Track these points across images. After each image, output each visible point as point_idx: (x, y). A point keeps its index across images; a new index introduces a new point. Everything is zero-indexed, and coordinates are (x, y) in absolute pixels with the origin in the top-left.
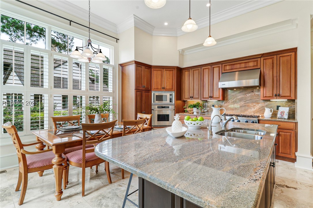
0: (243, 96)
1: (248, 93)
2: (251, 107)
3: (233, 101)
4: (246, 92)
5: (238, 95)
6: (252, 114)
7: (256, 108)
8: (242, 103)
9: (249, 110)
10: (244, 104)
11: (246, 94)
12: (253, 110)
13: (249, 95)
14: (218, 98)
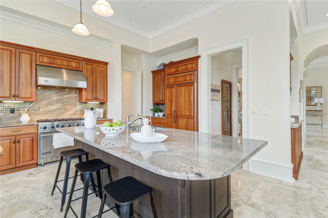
0: (60, 97)
1: (65, 95)
2: (68, 109)
3: (47, 103)
4: (63, 93)
5: (52, 96)
6: (69, 117)
7: (73, 110)
8: (59, 105)
9: (67, 113)
10: (61, 106)
11: (63, 95)
12: (70, 112)
13: (66, 96)
14: (29, 98)
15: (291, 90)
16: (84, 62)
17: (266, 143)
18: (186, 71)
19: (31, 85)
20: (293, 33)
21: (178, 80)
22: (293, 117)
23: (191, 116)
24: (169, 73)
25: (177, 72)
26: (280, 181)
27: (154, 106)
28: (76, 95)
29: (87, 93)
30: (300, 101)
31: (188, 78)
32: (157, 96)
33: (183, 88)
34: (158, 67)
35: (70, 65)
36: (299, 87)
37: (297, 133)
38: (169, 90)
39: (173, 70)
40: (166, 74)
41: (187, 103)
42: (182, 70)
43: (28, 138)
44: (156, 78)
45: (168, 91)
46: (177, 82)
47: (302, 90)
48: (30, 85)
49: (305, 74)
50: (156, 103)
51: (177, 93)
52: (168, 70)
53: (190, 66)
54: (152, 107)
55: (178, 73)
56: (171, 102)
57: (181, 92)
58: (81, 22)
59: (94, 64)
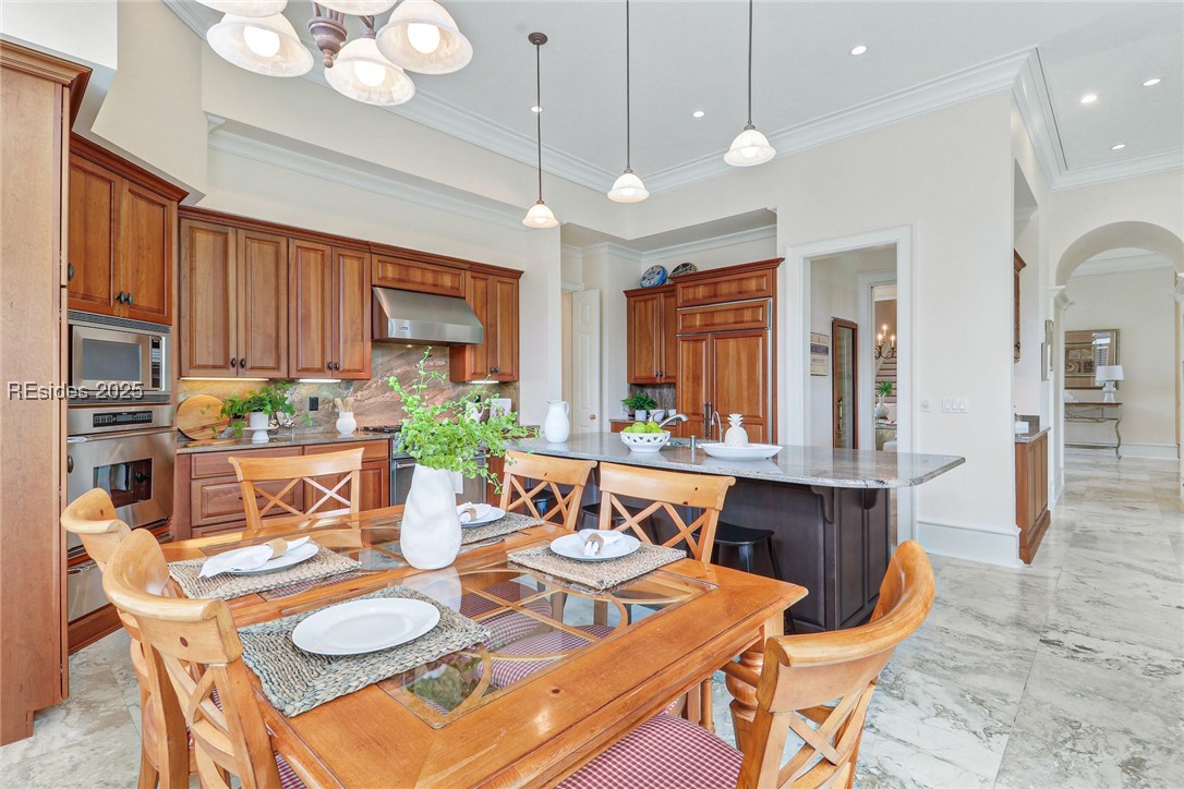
0: (408, 369)
4: (414, 358)
5: (395, 364)
11: (415, 362)
14: (360, 371)
15: (1017, 346)
16: (469, 274)
17: (963, 460)
18: (742, 295)
19: (362, 340)
20: (1023, 199)
21: (718, 319)
22: (1024, 418)
23: (758, 417)
24: (688, 300)
25: (714, 297)
26: (988, 565)
27: (631, 390)
28: (443, 363)
29: (475, 357)
30: (1044, 378)
31: (747, 315)
32: (643, 361)
33: (732, 343)
34: (644, 278)
35: (439, 283)
36: (1042, 337)
37: (1030, 455)
38: (689, 347)
39: (701, 292)
40: (680, 301)
41: (745, 384)
42: (730, 294)
43: (371, 472)
44: (640, 312)
45: (684, 350)
46: (713, 325)
47: (1049, 346)
48: (360, 337)
49: (1062, 300)
50: (639, 382)
51: (714, 357)
52: (686, 291)
53: (752, 285)
54: (625, 395)
55: (714, 300)
56: (696, 379)
57: (728, 354)
58: (541, 202)
59: (490, 277)
